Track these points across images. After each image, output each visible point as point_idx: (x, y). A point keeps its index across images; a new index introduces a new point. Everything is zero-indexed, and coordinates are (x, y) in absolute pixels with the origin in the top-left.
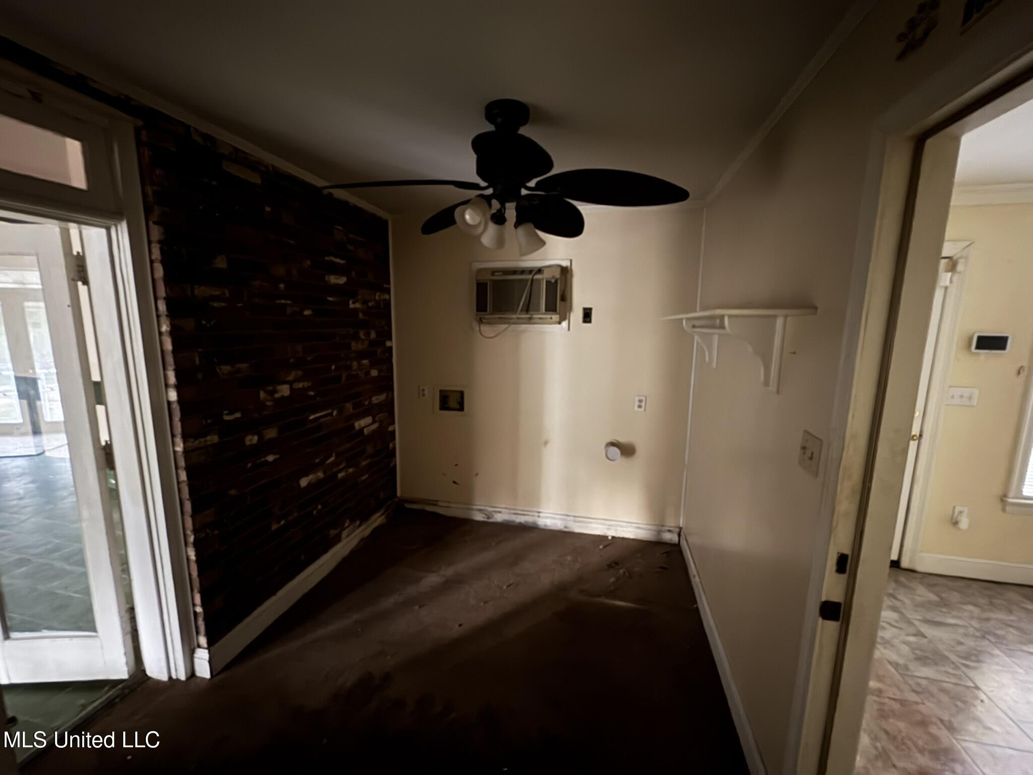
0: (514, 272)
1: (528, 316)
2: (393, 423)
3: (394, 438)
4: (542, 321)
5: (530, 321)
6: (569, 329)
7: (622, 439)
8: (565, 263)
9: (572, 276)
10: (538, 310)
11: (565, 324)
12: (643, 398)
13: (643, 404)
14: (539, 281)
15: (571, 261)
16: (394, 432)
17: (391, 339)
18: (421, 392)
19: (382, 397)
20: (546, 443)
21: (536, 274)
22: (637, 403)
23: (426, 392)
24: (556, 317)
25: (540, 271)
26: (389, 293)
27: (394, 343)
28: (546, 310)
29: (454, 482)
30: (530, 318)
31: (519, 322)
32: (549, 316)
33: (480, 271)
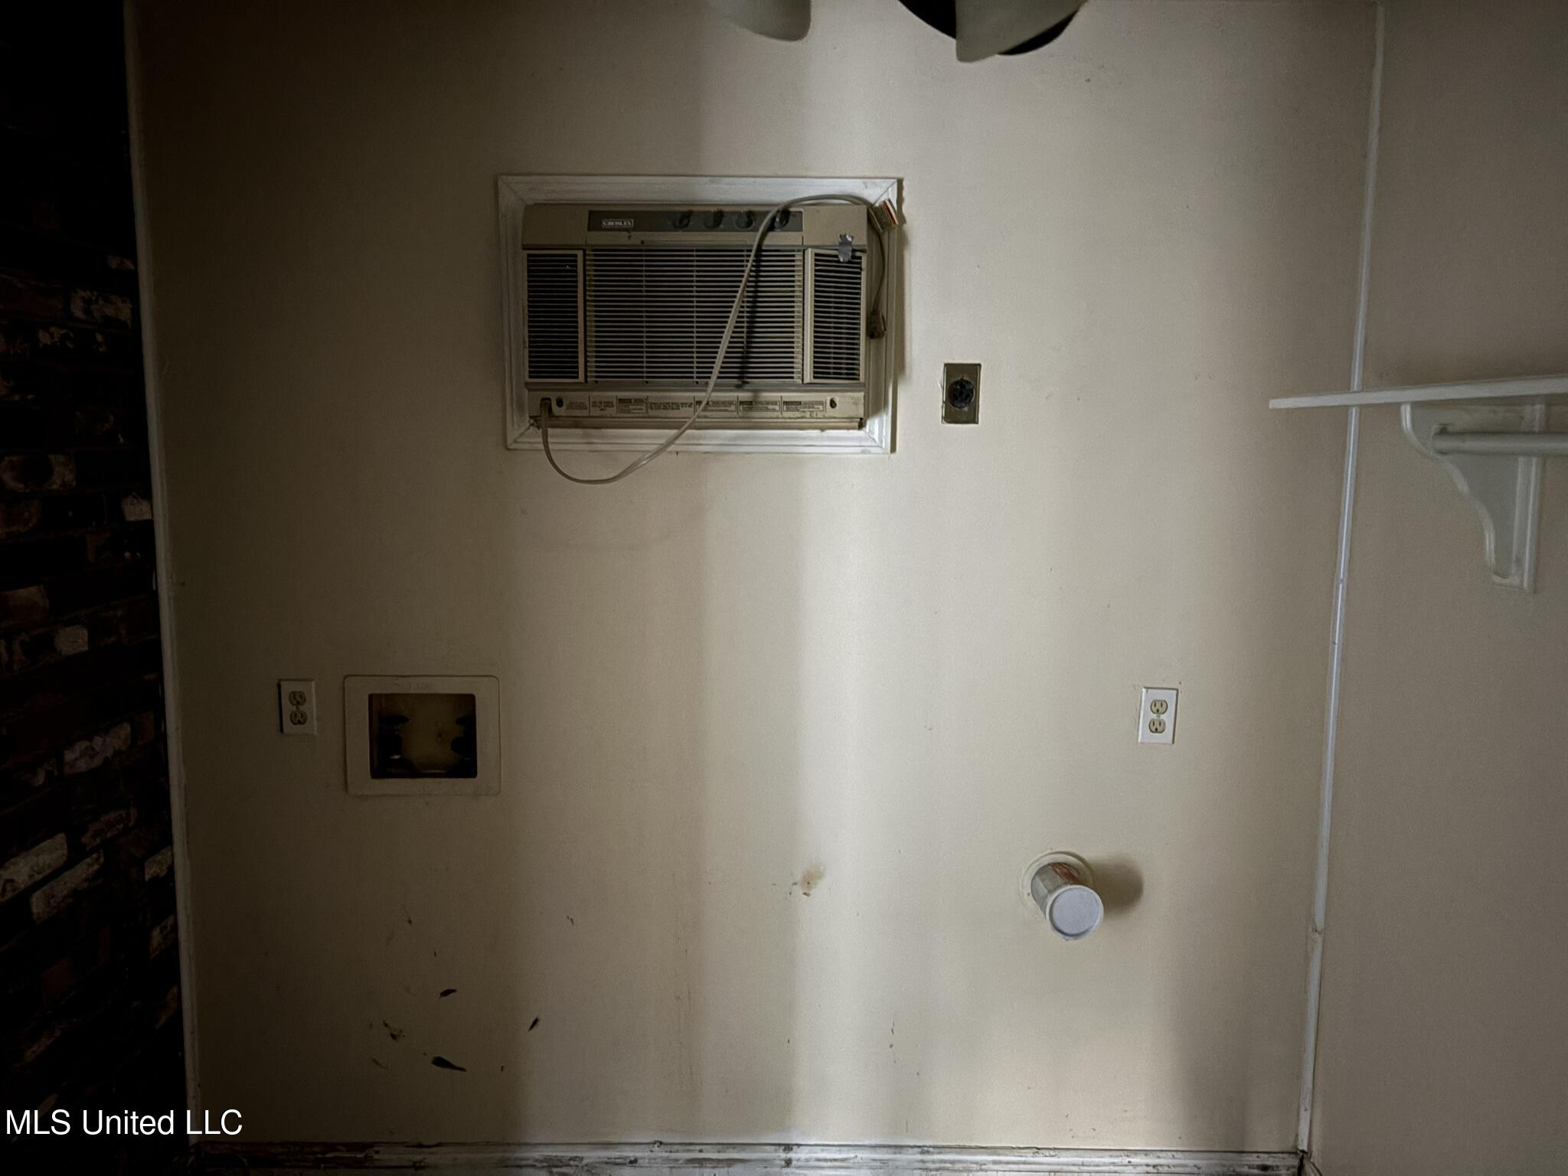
0: (684, 218)
1: (744, 395)
2: (166, 840)
3: (169, 907)
4: (798, 416)
5: (750, 415)
6: (893, 449)
7: (1095, 851)
8: (878, 193)
9: (903, 241)
10: (783, 372)
11: (878, 426)
12: (1169, 697)
13: (1167, 718)
14: (786, 256)
15: (900, 182)
16: (166, 883)
17: (147, 495)
18: (288, 708)
19: (115, 741)
20: (809, 881)
21: (771, 228)
22: (1146, 716)
23: (312, 707)
24: (850, 401)
25: (786, 216)
26: (132, 294)
27: (160, 510)
28: (817, 374)
29: (440, 1062)
30: (750, 405)
31: (713, 417)
32: (827, 397)
33: (538, 211)
